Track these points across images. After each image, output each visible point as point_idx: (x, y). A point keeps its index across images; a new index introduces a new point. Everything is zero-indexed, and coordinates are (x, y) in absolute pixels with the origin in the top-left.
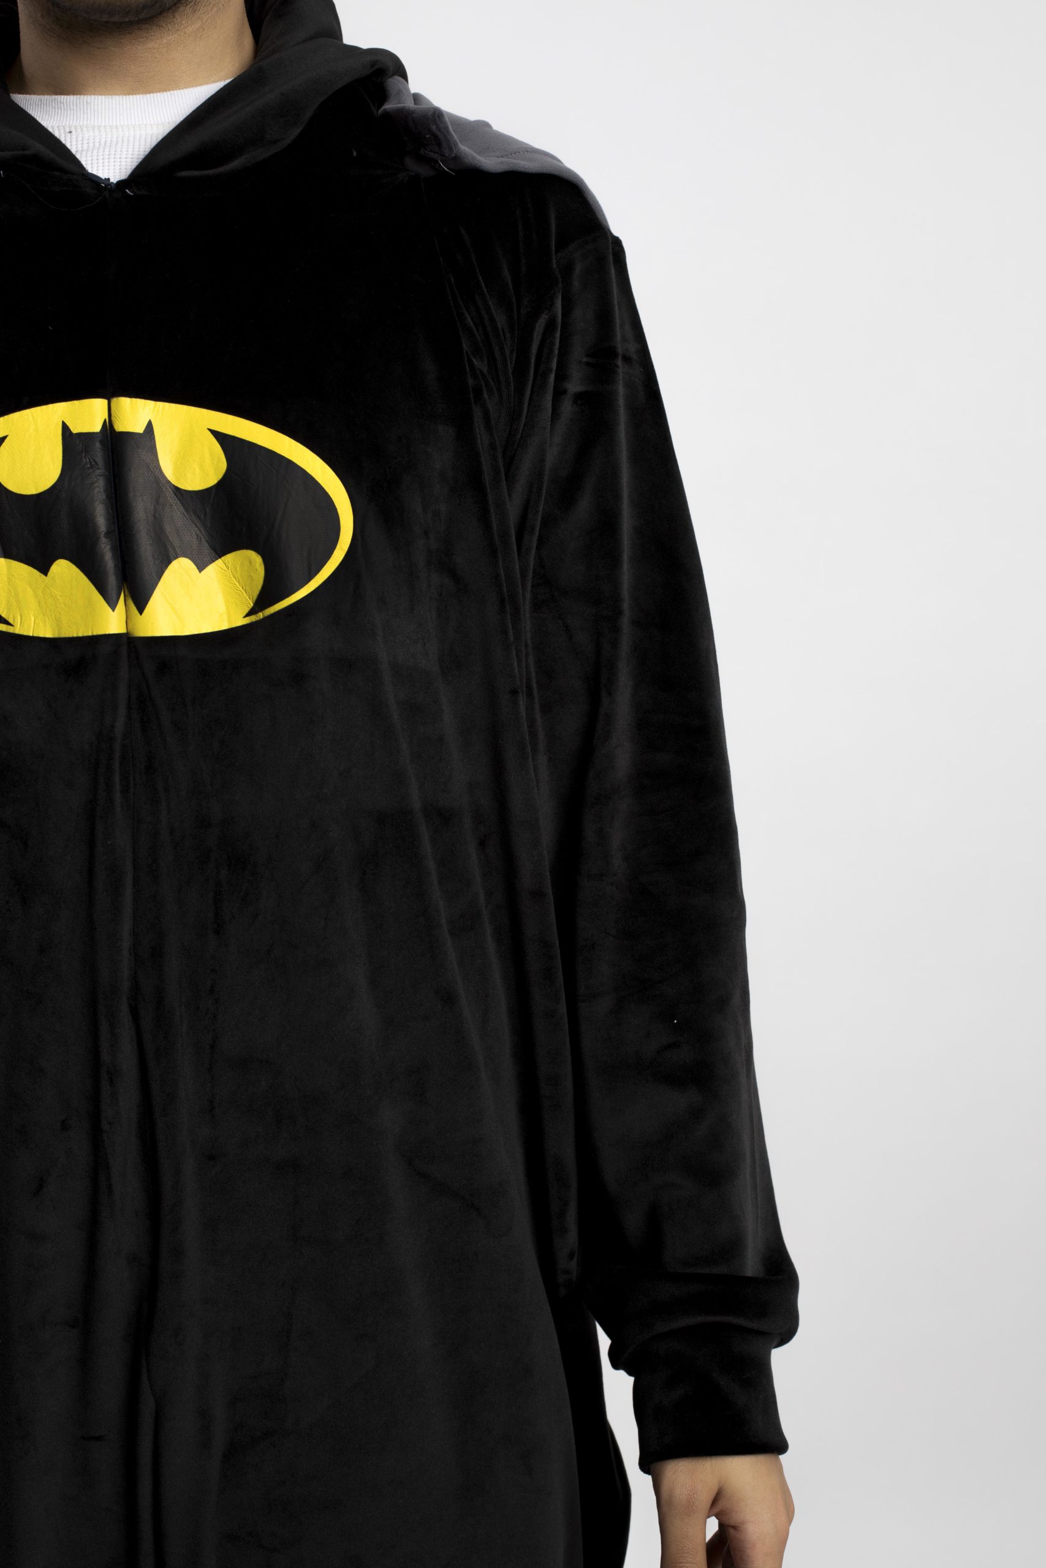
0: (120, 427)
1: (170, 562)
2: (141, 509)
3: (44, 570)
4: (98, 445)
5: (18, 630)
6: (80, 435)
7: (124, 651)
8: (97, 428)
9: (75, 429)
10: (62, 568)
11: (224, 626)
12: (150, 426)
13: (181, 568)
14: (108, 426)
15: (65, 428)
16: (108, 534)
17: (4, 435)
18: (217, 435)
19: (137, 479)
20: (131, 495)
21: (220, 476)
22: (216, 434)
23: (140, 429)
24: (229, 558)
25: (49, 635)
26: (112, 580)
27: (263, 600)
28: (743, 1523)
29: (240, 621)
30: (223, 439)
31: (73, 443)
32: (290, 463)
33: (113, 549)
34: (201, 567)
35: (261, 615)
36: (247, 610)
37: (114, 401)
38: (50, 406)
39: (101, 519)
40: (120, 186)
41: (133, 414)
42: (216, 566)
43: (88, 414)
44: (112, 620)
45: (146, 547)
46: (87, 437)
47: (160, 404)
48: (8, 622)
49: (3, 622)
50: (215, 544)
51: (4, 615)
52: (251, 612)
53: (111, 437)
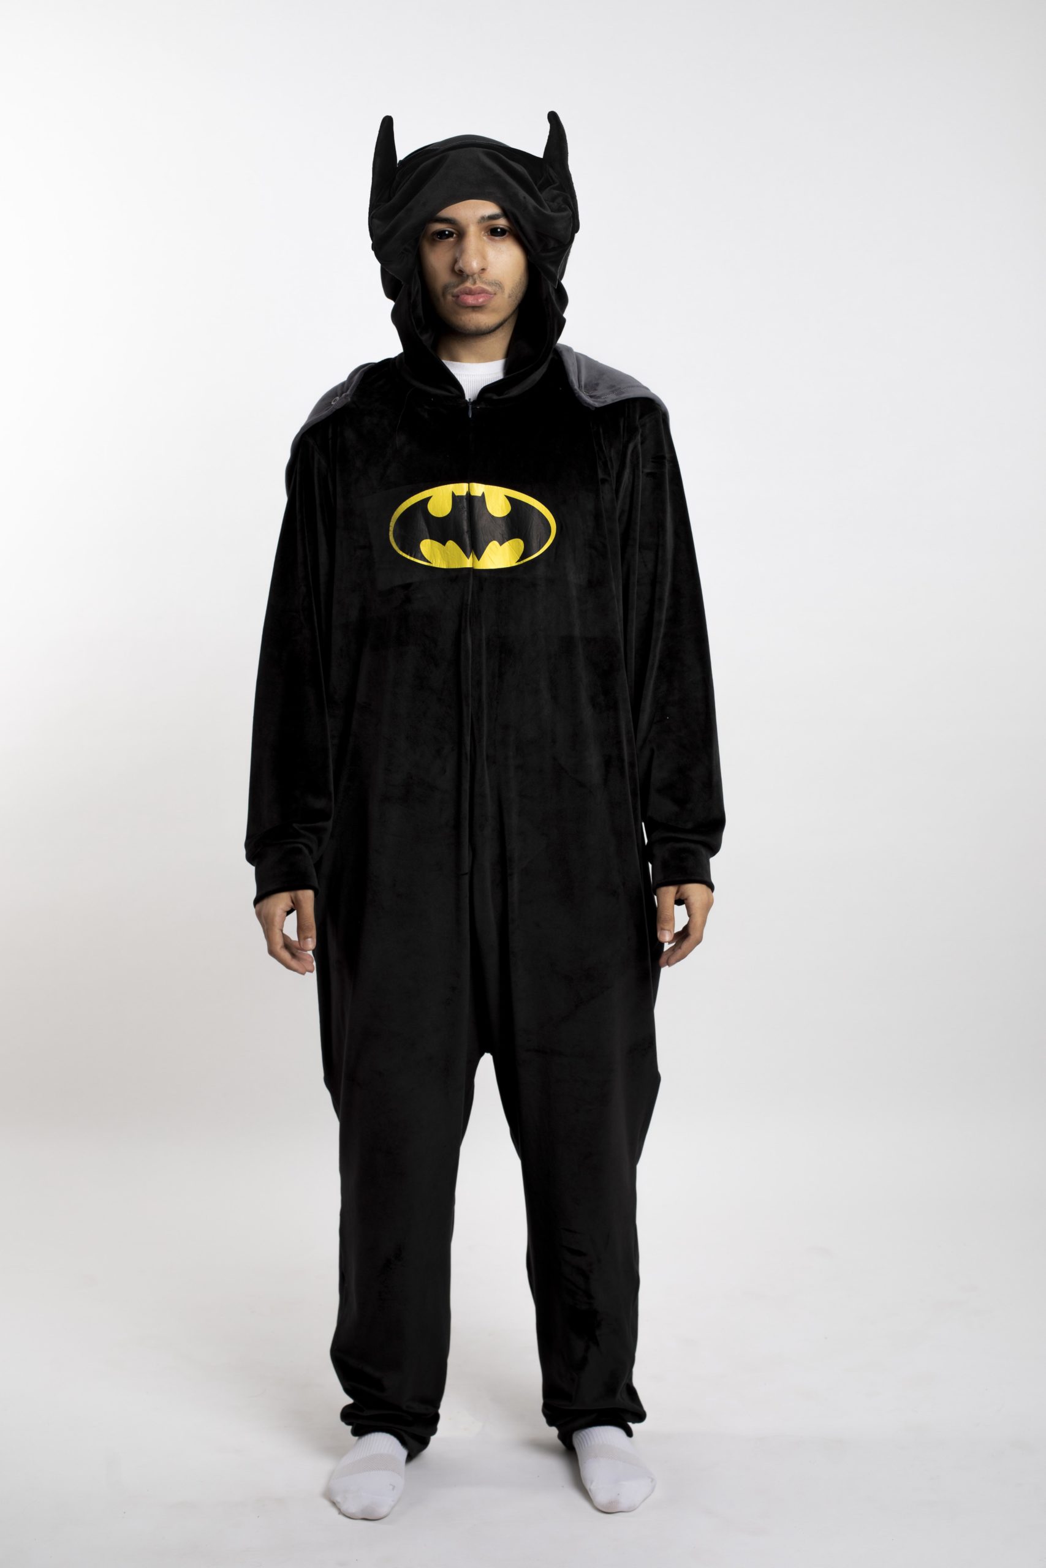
0: (473, 494)
1: (490, 542)
2: (482, 523)
3: (444, 544)
4: (465, 500)
5: (434, 565)
6: (458, 496)
7: (472, 573)
8: (464, 494)
9: (457, 494)
10: (451, 543)
11: (509, 566)
12: (483, 494)
13: (494, 545)
14: (468, 494)
15: (453, 494)
16: (467, 532)
17: (431, 495)
18: (509, 498)
19: (478, 512)
20: (476, 518)
21: (508, 512)
22: (507, 497)
23: (480, 494)
24: (510, 541)
25: (444, 567)
26: (468, 548)
27: (523, 557)
28: (689, 896)
29: (514, 564)
30: (510, 499)
31: (456, 499)
32: (533, 507)
33: (469, 537)
34: (501, 544)
35: (522, 562)
36: (517, 560)
37: (471, 484)
38: (448, 485)
39: (465, 527)
40: (472, 404)
41: (478, 489)
42: (506, 544)
43: (461, 489)
44: (468, 563)
45: (481, 537)
46: (461, 497)
47: (487, 486)
48: (430, 563)
49: (428, 561)
50: (506, 536)
51: (429, 560)
52: (519, 561)
53: (470, 498)
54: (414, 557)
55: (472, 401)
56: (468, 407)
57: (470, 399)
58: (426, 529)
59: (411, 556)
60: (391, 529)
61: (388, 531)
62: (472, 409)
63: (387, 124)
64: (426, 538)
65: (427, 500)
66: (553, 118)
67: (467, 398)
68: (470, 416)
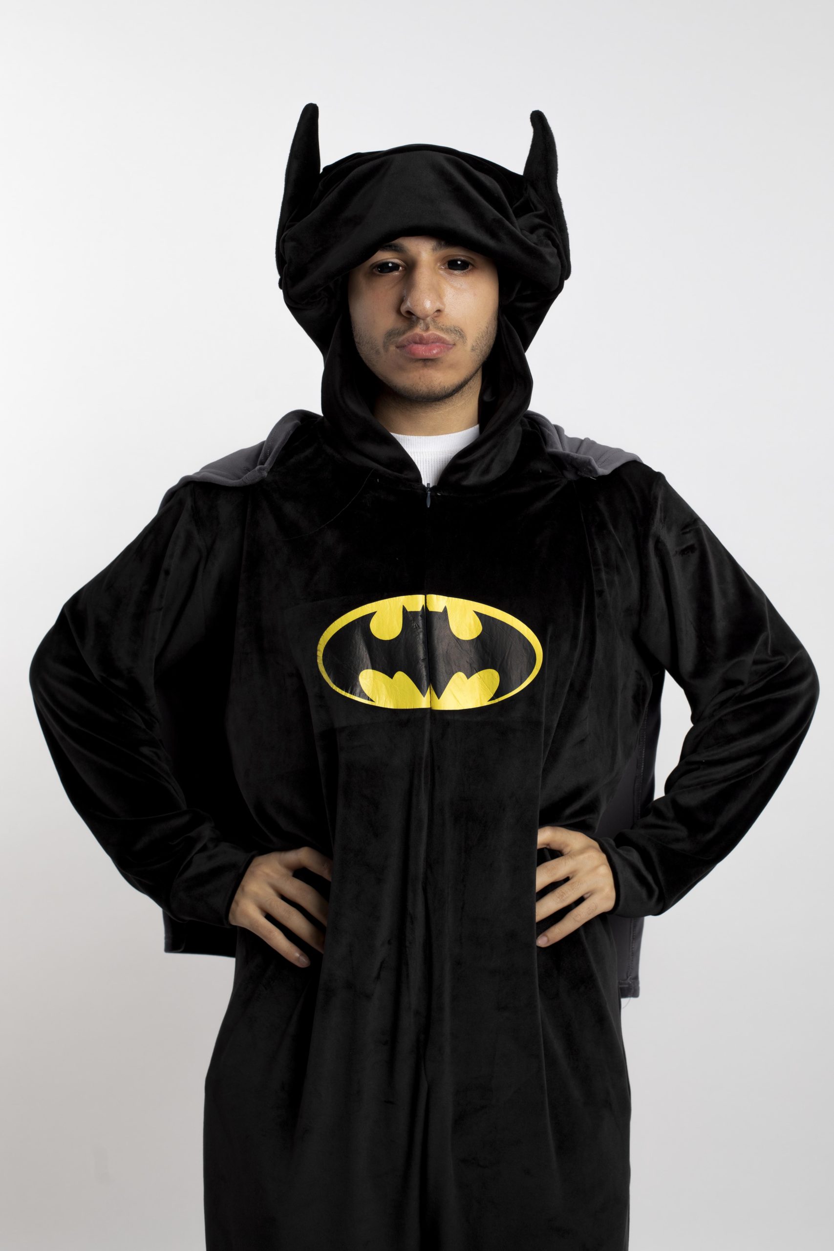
0: (431, 609)
1: (453, 674)
2: (441, 648)
3: (391, 676)
4: (420, 618)
5: (377, 704)
6: (411, 612)
7: (428, 716)
8: (419, 609)
9: (409, 610)
10: (400, 676)
11: (479, 705)
12: (445, 609)
13: (459, 677)
14: (425, 609)
15: (404, 609)
16: (423, 660)
17: (375, 611)
18: (477, 614)
19: (437, 633)
20: (435, 641)
21: (479, 634)
22: (477, 613)
23: (441, 610)
24: (481, 672)
25: (392, 707)
26: (425, 681)
27: (497, 695)
29: (486, 703)
30: (481, 616)
31: (408, 617)
32: (512, 628)
33: (426, 667)
34: (468, 677)
35: (497, 701)
36: (490, 698)
37: (429, 596)
38: (397, 598)
39: (421, 654)
40: (434, 489)
41: (438, 603)
42: (476, 676)
43: (415, 602)
44: (423, 702)
45: (441, 667)
46: (415, 613)
47: (450, 598)
48: (372, 700)
49: (369, 699)
50: (475, 666)
51: (370, 697)
52: (492, 699)
53: (427, 614)
54: (351, 693)
55: (431, 486)
56: (427, 494)
57: (428, 484)
58: (368, 656)
59: (347, 691)
60: (320, 654)
61: (316, 656)
62: (431, 496)
63: (310, 115)
64: (367, 668)
65: (368, 618)
66: (538, 120)
67: (425, 482)
68: (428, 507)
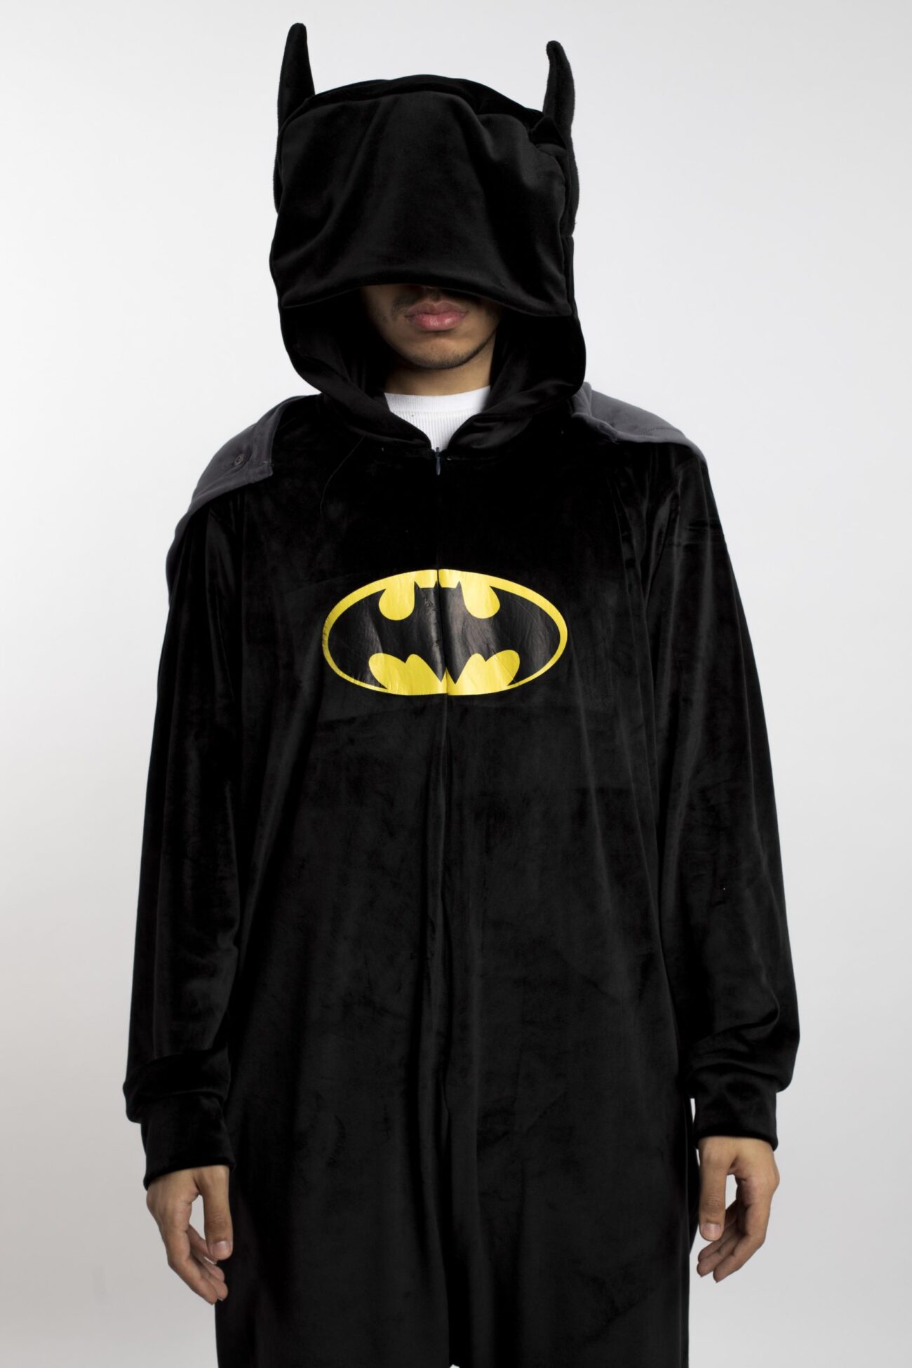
0: (443, 585)
1: (470, 656)
2: (456, 628)
3: (404, 659)
4: (432, 595)
5: (391, 690)
6: (423, 589)
7: (446, 702)
8: (432, 585)
9: (421, 586)
10: (414, 659)
11: (499, 690)
12: (459, 586)
13: (476, 658)
14: (438, 585)
15: (416, 586)
16: (437, 642)
17: (383, 589)
19: (454, 611)
21: (496, 612)
22: (494, 589)
23: (454, 586)
24: (500, 654)
25: (406, 693)
26: (440, 666)
27: (518, 677)
29: (506, 687)
30: (497, 591)
31: (420, 593)
32: (531, 603)
33: (440, 649)
34: (486, 658)
35: (517, 685)
36: (510, 682)
37: (441, 571)
38: (408, 573)
39: (434, 634)
40: (444, 454)
41: (451, 578)
42: (495, 658)
43: (427, 578)
44: (439, 686)
45: (458, 649)
46: (426, 590)
47: (465, 573)
48: (384, 687)
49: (381, 686)
50: (493, 647)
51: (382, 683)
52: (512, 683)
53: (441, 593)
54: (361, 680)
55: (440, 450)
56: (436, 459)
57: (437, 448)
58: (378, 639)
59: (356, 678)
60: (326, 638)
61: (321, 640)
62: (441, 462)
63: (298, 37)
64: (378, 652)
65: (376, 597)
67: (434, 447)
68: (439, 474)
